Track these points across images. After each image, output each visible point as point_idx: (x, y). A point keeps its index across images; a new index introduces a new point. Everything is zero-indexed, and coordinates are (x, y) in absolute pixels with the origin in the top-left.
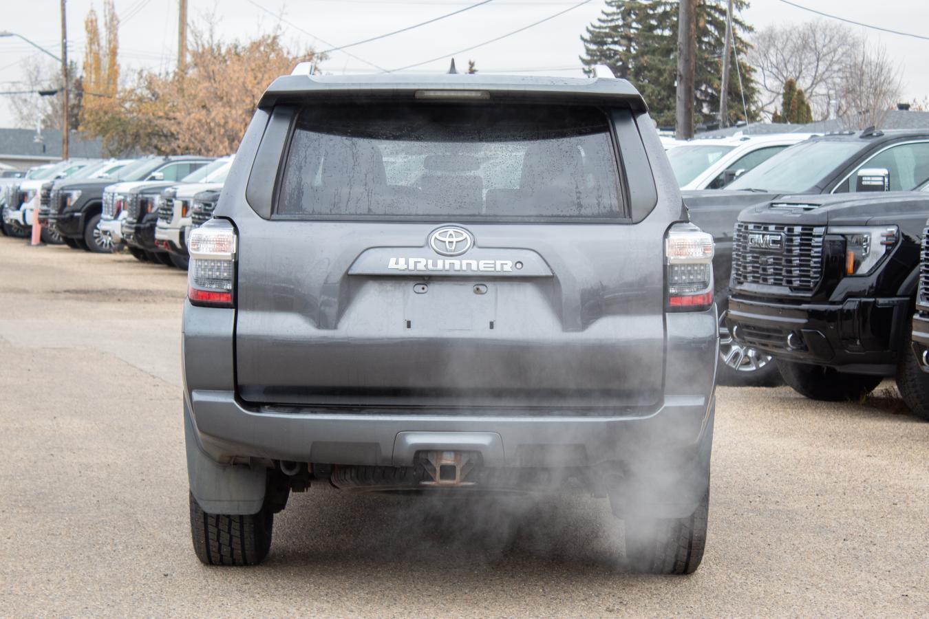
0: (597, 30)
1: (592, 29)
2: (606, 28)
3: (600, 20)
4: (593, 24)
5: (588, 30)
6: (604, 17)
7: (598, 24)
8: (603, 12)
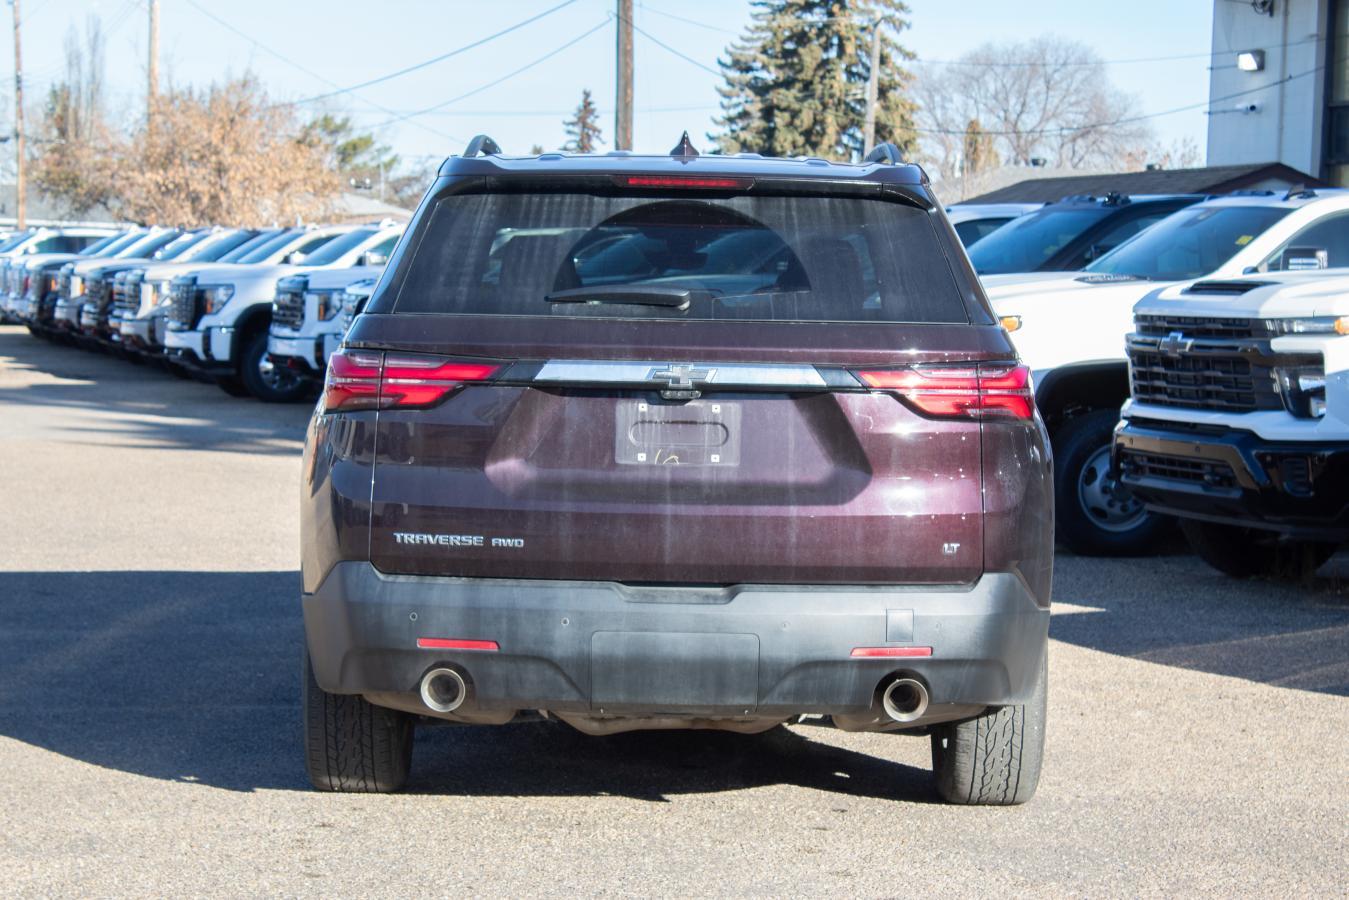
0: (739, 52)
1: (731, 49)
2: (750, 48)
3: (742, 38)
4: (734, 43)
5: (727, 52)
6: (748, 34)
7: (740, 43)
8: (747, 28)
